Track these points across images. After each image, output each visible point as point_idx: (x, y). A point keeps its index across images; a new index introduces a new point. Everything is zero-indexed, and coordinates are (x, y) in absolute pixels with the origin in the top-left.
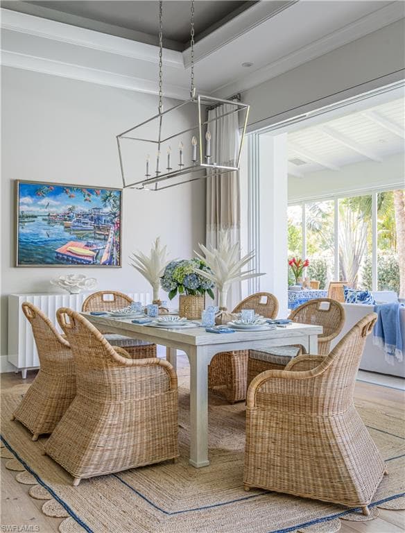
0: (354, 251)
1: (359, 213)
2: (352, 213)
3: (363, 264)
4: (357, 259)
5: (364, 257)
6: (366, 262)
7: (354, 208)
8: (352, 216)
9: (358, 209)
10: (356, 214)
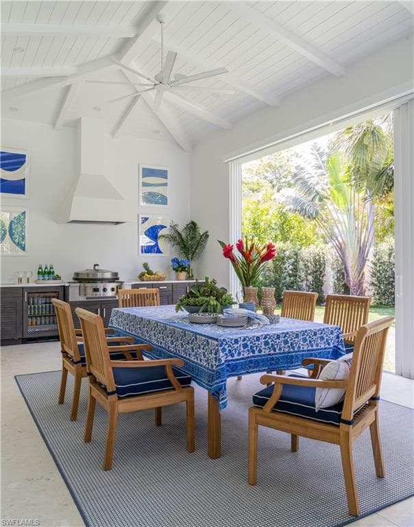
0: (359, 241)
1: (366, 193)
2: (356, 195)
3: (371, 257)
4: (364, 252)
5: (372, 249)
6: (375, 256)
7: (358, 188)
8: (357, 198)
9: (364, 188)
10: (362, 195)
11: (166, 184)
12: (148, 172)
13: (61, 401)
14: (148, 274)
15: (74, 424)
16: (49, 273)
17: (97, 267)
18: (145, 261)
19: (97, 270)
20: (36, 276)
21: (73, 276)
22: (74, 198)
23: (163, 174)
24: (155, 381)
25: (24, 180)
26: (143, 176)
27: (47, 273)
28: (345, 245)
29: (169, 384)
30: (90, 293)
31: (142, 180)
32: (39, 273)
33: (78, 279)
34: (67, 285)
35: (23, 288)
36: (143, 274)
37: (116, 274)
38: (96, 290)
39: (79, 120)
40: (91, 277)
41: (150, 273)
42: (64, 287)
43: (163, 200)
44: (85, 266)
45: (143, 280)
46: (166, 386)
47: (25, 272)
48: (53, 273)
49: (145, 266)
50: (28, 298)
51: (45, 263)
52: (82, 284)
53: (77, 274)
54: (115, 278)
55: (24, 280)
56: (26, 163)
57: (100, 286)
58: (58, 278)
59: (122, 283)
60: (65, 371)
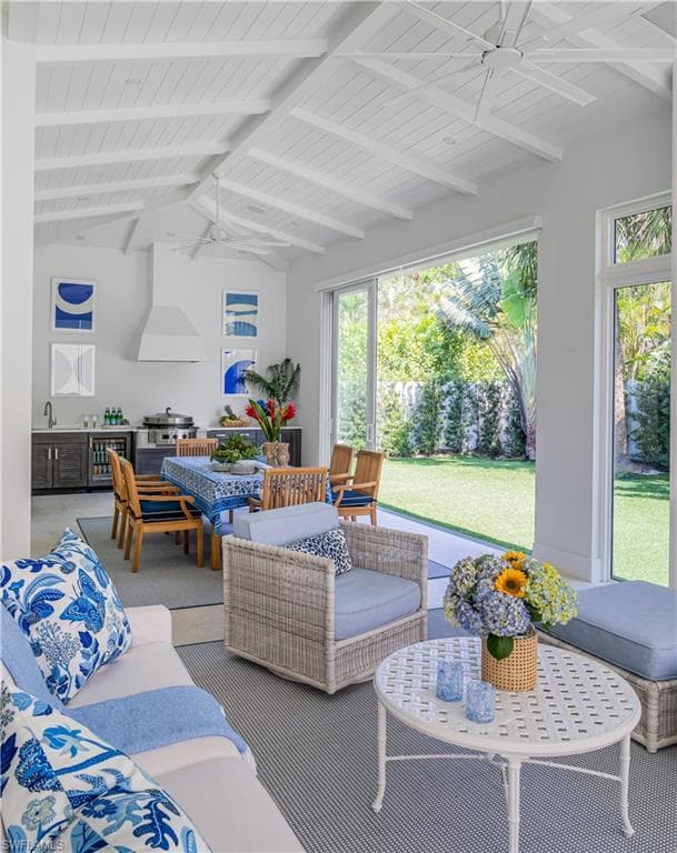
11: (255, 312)
12: (233, 299)
13: (114, 537)
14: (230, 418)
15: (120, 551)
16: (116, 417)
17: (170, 412)
18: (228, 403)
19: (169, 415)
20: (102, 420)
21: (143, 421)
22: (144, 336)
23: (252, 300)
24: (171, 511)
25: (91, 313)
26: (227, 304)
27: (114, 416)
28: (521, 377)
29: (182, 515)
30: (160, 440)
31: (226, 308)
32: (106, 417)
33: (149, 424)
34: (135, 430)
35: (88, 433)
36: (224, 419)
37: (191, 419)
38: (166, 437)
39: (151, 246)
40: (161, 422)
41: (232, 417)
42: (132, 433)
43: (252, 330)
44: (155, 410)
45: (223, 426)
46: (180, 516)
47: (91, 416)
48: (121, 417)
49: (228, 409)
50: (94, 444)
51: (113, 405)
52: (152, 430)
53: (147, 419)
54: (188, 424)
55: (90, 424)
56: (93, 295)
57: (171, 432)
58: (125, 422)
59: (197, 428)
60: (117, 511)
